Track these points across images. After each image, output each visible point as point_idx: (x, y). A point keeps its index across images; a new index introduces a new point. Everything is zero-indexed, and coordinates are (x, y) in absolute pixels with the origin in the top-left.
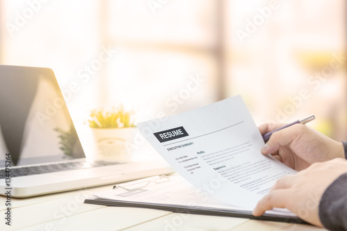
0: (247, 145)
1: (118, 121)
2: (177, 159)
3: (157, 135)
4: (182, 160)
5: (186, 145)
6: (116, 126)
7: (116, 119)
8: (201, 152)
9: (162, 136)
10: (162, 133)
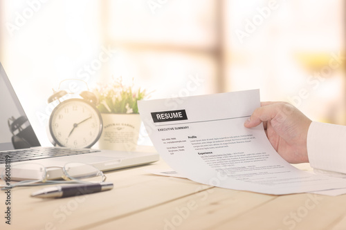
0: (250, 137)
1: (127, 107)
2: (163, 140)
3: (154, 115)
4: (169, 141)
5: (180, 128)
6: (125, 112)
7: (126, 104)
8: (193, 137)
9: (158, 117)
10: (160, 113)
